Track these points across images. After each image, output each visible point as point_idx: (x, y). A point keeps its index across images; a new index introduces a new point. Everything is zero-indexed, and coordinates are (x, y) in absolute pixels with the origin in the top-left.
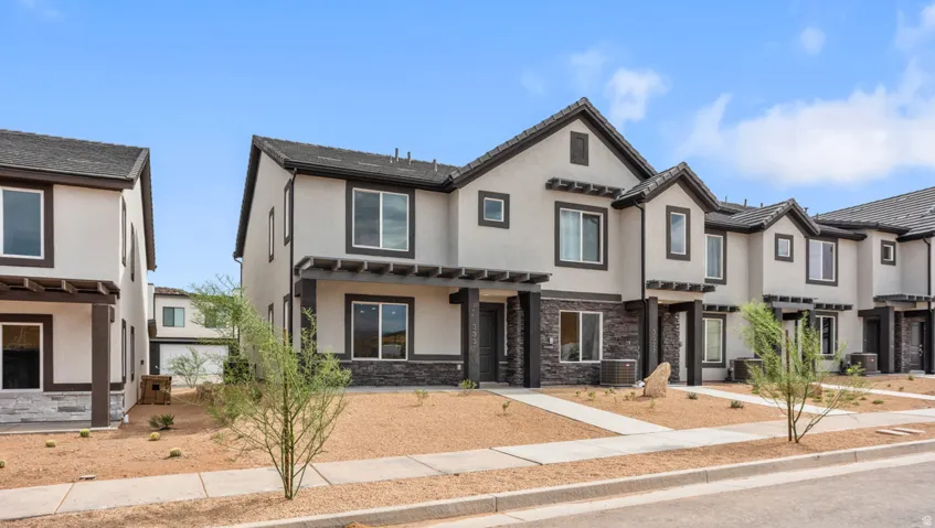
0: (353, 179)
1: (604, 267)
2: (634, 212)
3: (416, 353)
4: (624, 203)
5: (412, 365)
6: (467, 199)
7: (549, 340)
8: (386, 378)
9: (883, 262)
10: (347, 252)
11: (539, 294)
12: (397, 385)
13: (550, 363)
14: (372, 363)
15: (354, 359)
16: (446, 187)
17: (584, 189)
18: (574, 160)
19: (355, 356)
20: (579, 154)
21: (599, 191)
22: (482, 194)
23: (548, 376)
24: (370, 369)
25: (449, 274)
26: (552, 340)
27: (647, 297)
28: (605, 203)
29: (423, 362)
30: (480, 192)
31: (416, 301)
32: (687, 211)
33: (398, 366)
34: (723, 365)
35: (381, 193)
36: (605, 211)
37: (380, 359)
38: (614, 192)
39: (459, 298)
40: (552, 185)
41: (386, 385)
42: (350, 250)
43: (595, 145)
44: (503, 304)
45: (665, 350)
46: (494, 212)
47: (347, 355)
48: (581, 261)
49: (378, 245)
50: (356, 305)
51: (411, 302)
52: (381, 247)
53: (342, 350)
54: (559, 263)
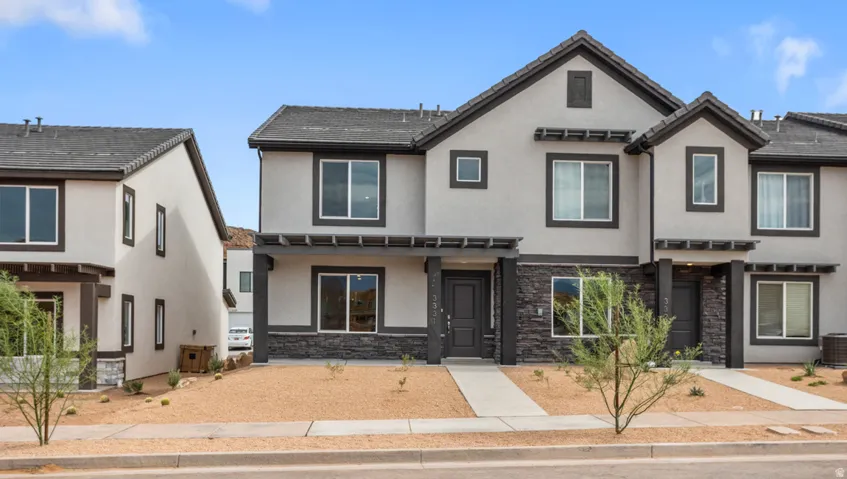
0: (319, 151)
1: (614, 225)
2: (645, 157)
3: (386, 325)
4: (640, 148)
5: (382, 338)
6: (438, 160)
7: (536, 311)
8: (354, 351)
10: (314, 223)
11: (515, 260)
12: (365, 359)
13: (539, 337)
14: (338, 336)
15: (320, 331)
16: (416, 151)
17: (580, 136)
18: (573, 102)
19: (322, 328)
20: (579, 94)
21: (601, 137)
22: (454, 154)
23: (537, 352)
24: (337, 341)
25: (420, 243)
26: (540, 311)
27: (656, 259)
28: (617, 150)
29: (393, 335)
30: (452, 152)
31: (387, 271)
32: (720, 152)
33: (366, 339)
34: (814, 343)
35: (350, 162)
36: (615, 159)
37: (348, 331)
38: (622, 137)
39: (428, 265)
40: (540, 135)
41: (353, 358)
42: (317, 222)
43: (602, 83)
44: (489, 272)
45: (706, 323)
46: (471, 173)
47: (313, 327)
48: (582, 219)
49: (346, 215)
50: (322, 277)
51: (381, 271)
52: (349, 217)
53: (307, 322)
54: (551, 223)
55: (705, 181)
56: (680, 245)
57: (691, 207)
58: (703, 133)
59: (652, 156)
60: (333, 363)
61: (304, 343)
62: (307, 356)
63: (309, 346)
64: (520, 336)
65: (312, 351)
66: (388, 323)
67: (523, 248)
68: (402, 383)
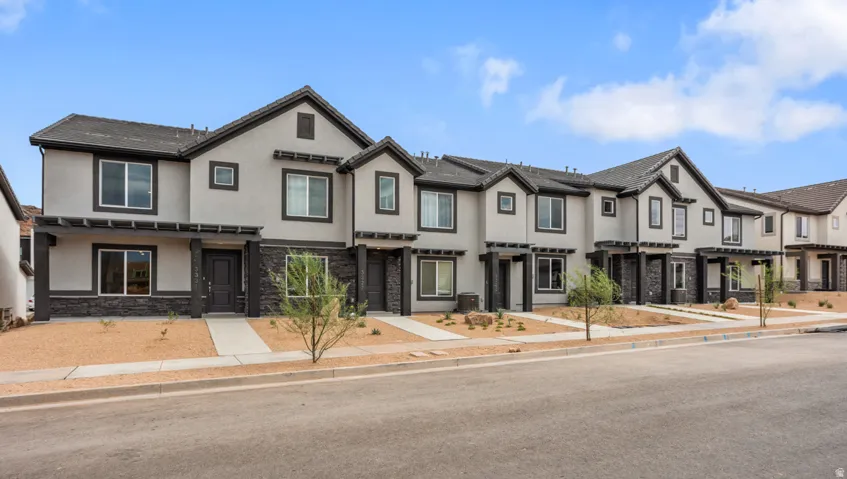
0: (99, 153)
1: (330, 220)
2: (350, 176)
3: (159, 289)
4: (347, 170)
5: (156, 299)
6: (199, 167)
7: (275, 279)
8: (130, 309)
9: (603, 215)
10: (95, 210)
11: (258, 243)
12: (140, 315)
13: (276, 297)
14: (117, 298)
15: (100, 295)
16: (183, 159)
17: (305, 158)
18: (300, 135)
19: (102, 292)
20: (306, 129)
21: (320, 160)
22: (213, 164)
23: (276, 308)
24: (115, 302)
25: (185, 228)
26: (278, 279)
27: (356, 244)
28: (332, 169)
29: (163, 297)
30: (211, 162)
31: (160, 252)
32: (396, 176)
33: (141, 300)
34: (453, 299)
35: (127, 164)
36: (330, 176)
37: (125, 294)
38: (335, 161)
39: (193, 244)
40: (278, 156)
41: (130, 315)
42: (96, 208)
43: (321, 123)
44: (241, 251)
45: (389, 287)
46: (226, 179)
47: (94, 291)
48: (307, 216)
49: (124, 204)
50: (102, 252)
51: (154, 249)
52: (126, 206)
53: (89, 288)
54: (285, 217)
55: (388, 193)
56: (371, 236)
57: (378, 211)
58: (385, 163)
59: (353, 175)
60: (106, 320)
61: (86, 304)
62: (89, 314)
63: (90, 306)
64: (263, 297)
65: (92, 310)
66: (160, 288)
67: (265, 234)
68: (163, 333)
